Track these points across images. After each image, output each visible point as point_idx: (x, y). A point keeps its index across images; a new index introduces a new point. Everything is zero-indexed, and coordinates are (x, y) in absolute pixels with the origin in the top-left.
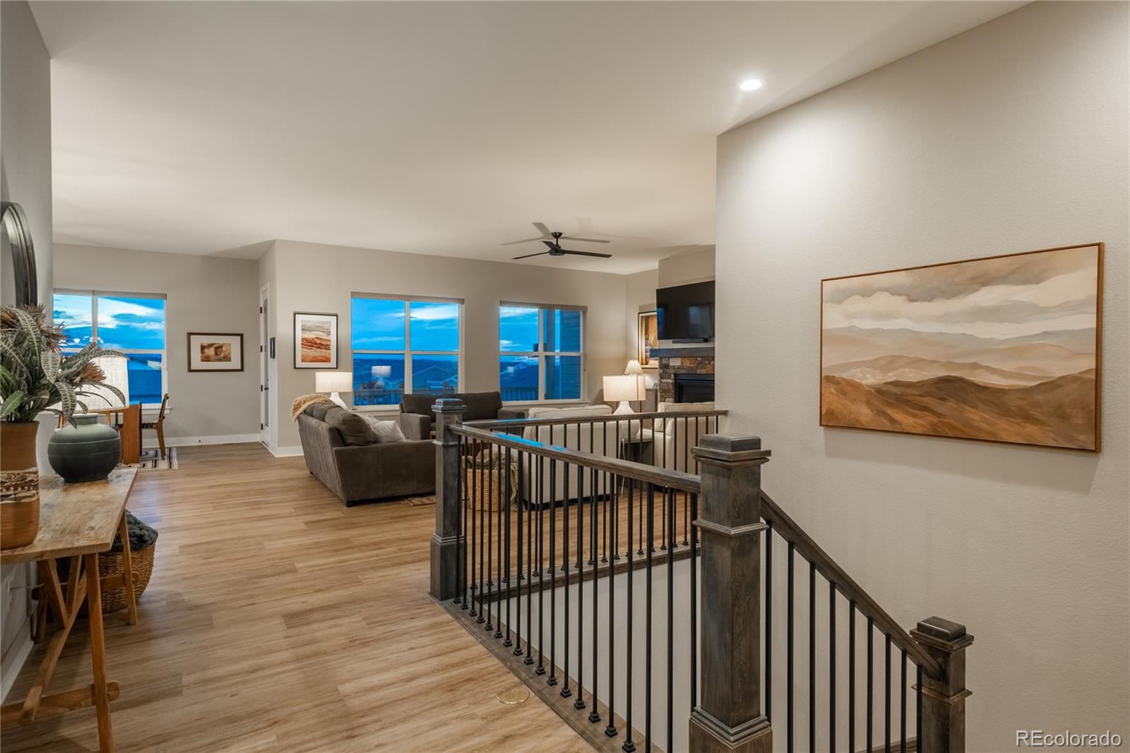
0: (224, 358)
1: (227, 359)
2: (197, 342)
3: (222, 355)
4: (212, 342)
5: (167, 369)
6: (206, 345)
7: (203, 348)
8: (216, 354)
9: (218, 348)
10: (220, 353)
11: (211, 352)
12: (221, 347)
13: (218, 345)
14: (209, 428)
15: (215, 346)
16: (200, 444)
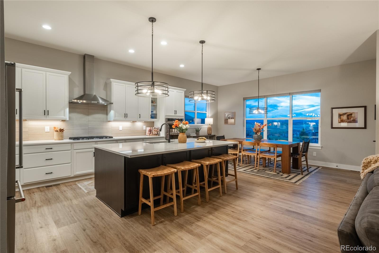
0: (353, 121)
1: (355, 121)
2: (336, 112)
3: (352, 119)
4: (346, 112)
5: (320, 127)
6: (342, 114)
7: (340, 115)
8: (348, 119)
9: (349, 116)
10: (350, 118)
11: (345, 118)
12: (351, 114)
13: (349, 113)
14: (343, 159)
15: (348, 114)
16: (337, 168)
